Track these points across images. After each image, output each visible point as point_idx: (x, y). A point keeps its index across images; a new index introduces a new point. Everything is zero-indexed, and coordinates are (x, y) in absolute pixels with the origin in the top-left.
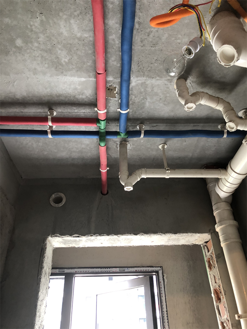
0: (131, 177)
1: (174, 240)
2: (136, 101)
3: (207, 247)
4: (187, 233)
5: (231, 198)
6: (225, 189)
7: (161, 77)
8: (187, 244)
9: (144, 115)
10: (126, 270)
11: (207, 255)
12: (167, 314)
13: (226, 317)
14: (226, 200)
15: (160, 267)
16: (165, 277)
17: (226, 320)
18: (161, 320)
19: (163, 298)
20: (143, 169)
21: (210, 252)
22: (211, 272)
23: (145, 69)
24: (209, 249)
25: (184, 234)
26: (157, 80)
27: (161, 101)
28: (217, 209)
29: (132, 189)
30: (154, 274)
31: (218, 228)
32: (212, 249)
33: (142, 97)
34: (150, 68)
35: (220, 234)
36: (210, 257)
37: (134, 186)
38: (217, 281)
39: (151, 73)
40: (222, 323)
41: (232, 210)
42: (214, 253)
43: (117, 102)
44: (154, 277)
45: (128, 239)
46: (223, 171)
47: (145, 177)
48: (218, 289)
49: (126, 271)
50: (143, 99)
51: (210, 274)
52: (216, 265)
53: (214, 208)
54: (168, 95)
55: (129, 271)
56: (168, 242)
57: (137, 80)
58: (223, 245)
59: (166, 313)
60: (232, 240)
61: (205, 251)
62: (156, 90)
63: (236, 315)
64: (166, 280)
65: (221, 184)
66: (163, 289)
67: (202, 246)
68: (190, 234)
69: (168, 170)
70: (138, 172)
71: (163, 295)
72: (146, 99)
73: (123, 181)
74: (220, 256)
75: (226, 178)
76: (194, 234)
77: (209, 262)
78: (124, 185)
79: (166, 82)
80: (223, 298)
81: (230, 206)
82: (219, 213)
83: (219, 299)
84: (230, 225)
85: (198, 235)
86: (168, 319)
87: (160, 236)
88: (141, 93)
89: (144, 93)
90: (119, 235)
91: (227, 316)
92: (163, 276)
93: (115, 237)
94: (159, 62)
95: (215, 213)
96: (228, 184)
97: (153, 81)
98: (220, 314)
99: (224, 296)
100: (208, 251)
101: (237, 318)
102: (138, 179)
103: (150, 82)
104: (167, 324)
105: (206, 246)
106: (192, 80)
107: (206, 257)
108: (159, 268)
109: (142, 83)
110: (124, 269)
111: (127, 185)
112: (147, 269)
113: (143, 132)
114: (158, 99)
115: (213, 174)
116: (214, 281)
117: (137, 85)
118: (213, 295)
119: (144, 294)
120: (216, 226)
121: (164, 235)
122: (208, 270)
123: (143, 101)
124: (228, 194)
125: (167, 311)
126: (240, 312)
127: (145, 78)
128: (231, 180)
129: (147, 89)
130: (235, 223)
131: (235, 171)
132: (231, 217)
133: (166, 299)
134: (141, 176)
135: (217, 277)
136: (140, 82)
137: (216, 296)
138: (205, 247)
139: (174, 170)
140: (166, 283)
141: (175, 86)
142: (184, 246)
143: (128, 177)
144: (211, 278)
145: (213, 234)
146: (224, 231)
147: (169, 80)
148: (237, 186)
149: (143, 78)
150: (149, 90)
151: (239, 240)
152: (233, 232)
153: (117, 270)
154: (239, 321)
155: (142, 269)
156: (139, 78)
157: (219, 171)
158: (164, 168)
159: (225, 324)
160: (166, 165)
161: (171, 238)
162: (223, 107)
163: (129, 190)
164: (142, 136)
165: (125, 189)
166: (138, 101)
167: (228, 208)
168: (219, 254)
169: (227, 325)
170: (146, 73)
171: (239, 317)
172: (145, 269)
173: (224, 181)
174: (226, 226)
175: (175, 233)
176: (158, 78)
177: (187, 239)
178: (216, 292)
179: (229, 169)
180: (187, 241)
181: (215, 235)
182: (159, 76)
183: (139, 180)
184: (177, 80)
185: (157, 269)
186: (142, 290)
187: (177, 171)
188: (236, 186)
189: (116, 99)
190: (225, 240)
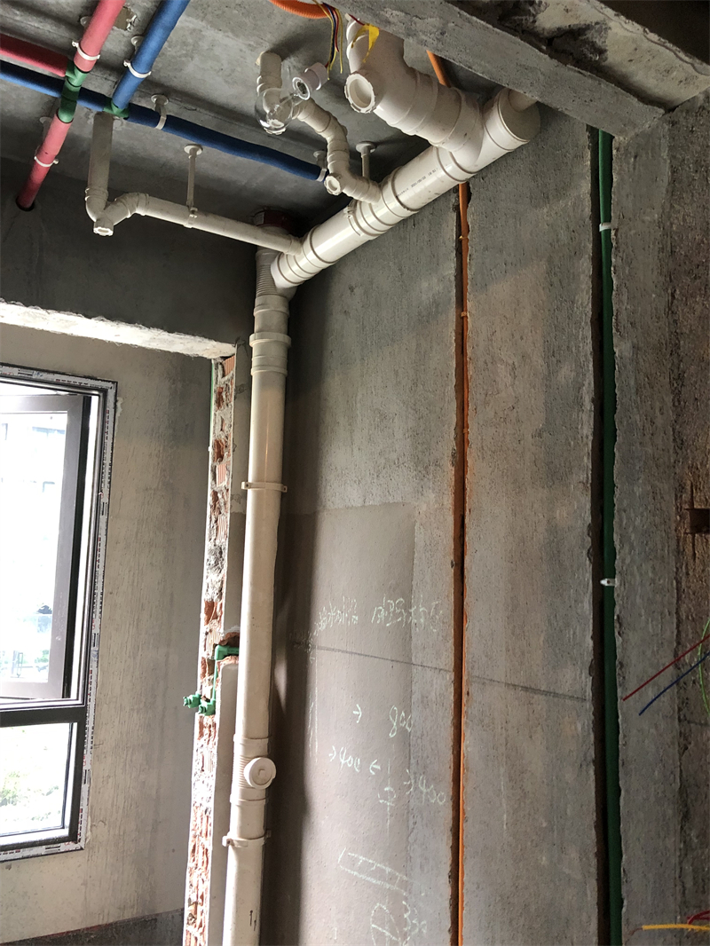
0: (113, 206)
1: (165, 341)
2: (169, 53)
3: (223, 367)
4: (193, 335)
5: (293, 292)
6: (288, 273)
7: (237, 36)
8: (185, 353)
9: (176, 82)
10: (35, 375)
11: (218, 381)
12: (111, 469)
13: (225, 483)
14: (284, 294)
15: (113, 382)
16: (119, 404)
17: (223, 489)
18: (96, 478)
19: (108, 443)
20: (142, 195)
21: (226, 378)
22: (218, 412)
23: (210, 9)
24: (226, 372)
25: (188, 337)
26: (228, 36)
27: (220, 73)
28: (263, 305)
29: (110, 233)
30: (97, 393)
31: (254, 342)
32: (232, 373)
33: (184, 52)
34: (220, 12)
35: (254, 353)
36: (225, 386)
37: (116, 228)
38: (226, 428)
39: (221, 20)
40: (215, 493)
41: (288, 313)
42: (234, 381)
43: (125, 39)
44: (95, 401)
45: (67, 321)
46: (295, 244)
47: (143, 213)
48: (223, 441)
49: (34, 377)
50: (186, 56)
51: (215, 415)
52: (232, 403)
53: (257, 301)
54: (239, 69)
55: (42, 378)
56: (149, 341)
57: (186, 21)
58: (254, 372)
59: (108, 467)
60: (272, 369)
61: (216, 374)
62: (217, 51)
63: (243, 483)
64: (119, 410)
65: (283, 262)
66: (110, 425)
67: (213, 362)
68: (198, 339)
69: (193, 212)
70: (130, 199)
71: (110, 436)
72: (192, 58)
73: (94, 213)
74: (244, 389)
75: (297, 256)
76: (206, 341)
77: (220, 394)
78: (94, 219)
79: (243, 47)
80: (229, 455)
81: (287, 304)
82: (263, 315)
83: (220, 456)
84: (276, 342)
85: (214, 343)
86: (110, 478)
87: (137, 329)
88: (185, 44)
89: (190, 48)
90: (49, 311)
91: (228, 483)
92: (116, 401)
93: (42, 311)
94: (243, 11)
95: (256, 313)
96: (295, 268)
97: (219, 36)
98: (214, 478)
99: (231, 453)
100: (224, 376)
101: (243, 487)
102: (127, 214)
103: (211, 33)
104: (107, 485)
105: (221, 364)
106: (295, 63)
107: (217, 383)
108: (110, 385)
109: (194, 30)
110: (30, 372)
111: (100, 222)
112: (84, 381)
113: (163, 118)
114: (217, 68)
115: (275, 243)
116: (218, 427)
117: (182, 28)
118: (210, 449)
119: (65, 428)
120: (252, 337)
121: (147, 329)
122: (213, 406)
123: (183, 59)
124: (291, 285)
125: (111, 465)
126: (250, 480)
127: (204, 24)
128: (303, 262)
129: (200, 43)
130: (285, 338)
131: (315, 250)
132: (284, 327)
133: (113, 443)
134: (135, 209)
135: (226, 422)
136: (191, 26)
137: (216, 450)
138: (220, 367)
139: (206, 215)
140: (118, 415)
141: (259, 61)
142: (177, 354)
143: (107, 206)
144: (215, 420)
145: (242, 347)
146: (263, 348)
147: (250, 45)
148: (309, 276)
149: (200, 23)
150: (204, 45)
151: (284, 371)
152: (278, 355)
153: (15, 372)
154: (245, 492)
155: (72, 380)
156: (190, 19)
157: (289, 241)
158: (184, 204)
159: (220, 496)
160: (190, 197)
161: (160, 337)
162: (332, 137)
163: (104, 234)
164: (160, 126)
165: (96, 230)
166: (174, 54)
167: (283, 309)
168: (242, 385)
169: (223, 497)
170: (209, 17)
171: (247, 486)
172: (78, 381)
173: (291, 261)
174: (271, 342)
175: (170, 331)
176: (230, 34)
177: (189, 345)
178: (218, 445)
179: (307, 244)
180: (188, 349)
181: (246, 351)
182: (233, 31)
183: (129, 216)
184: (267, 52)
185: (104, 385)
186: (61, 420)
187: (211, 218)
188: (307, 276)
189: (126, 33)
190: (261, 366)
